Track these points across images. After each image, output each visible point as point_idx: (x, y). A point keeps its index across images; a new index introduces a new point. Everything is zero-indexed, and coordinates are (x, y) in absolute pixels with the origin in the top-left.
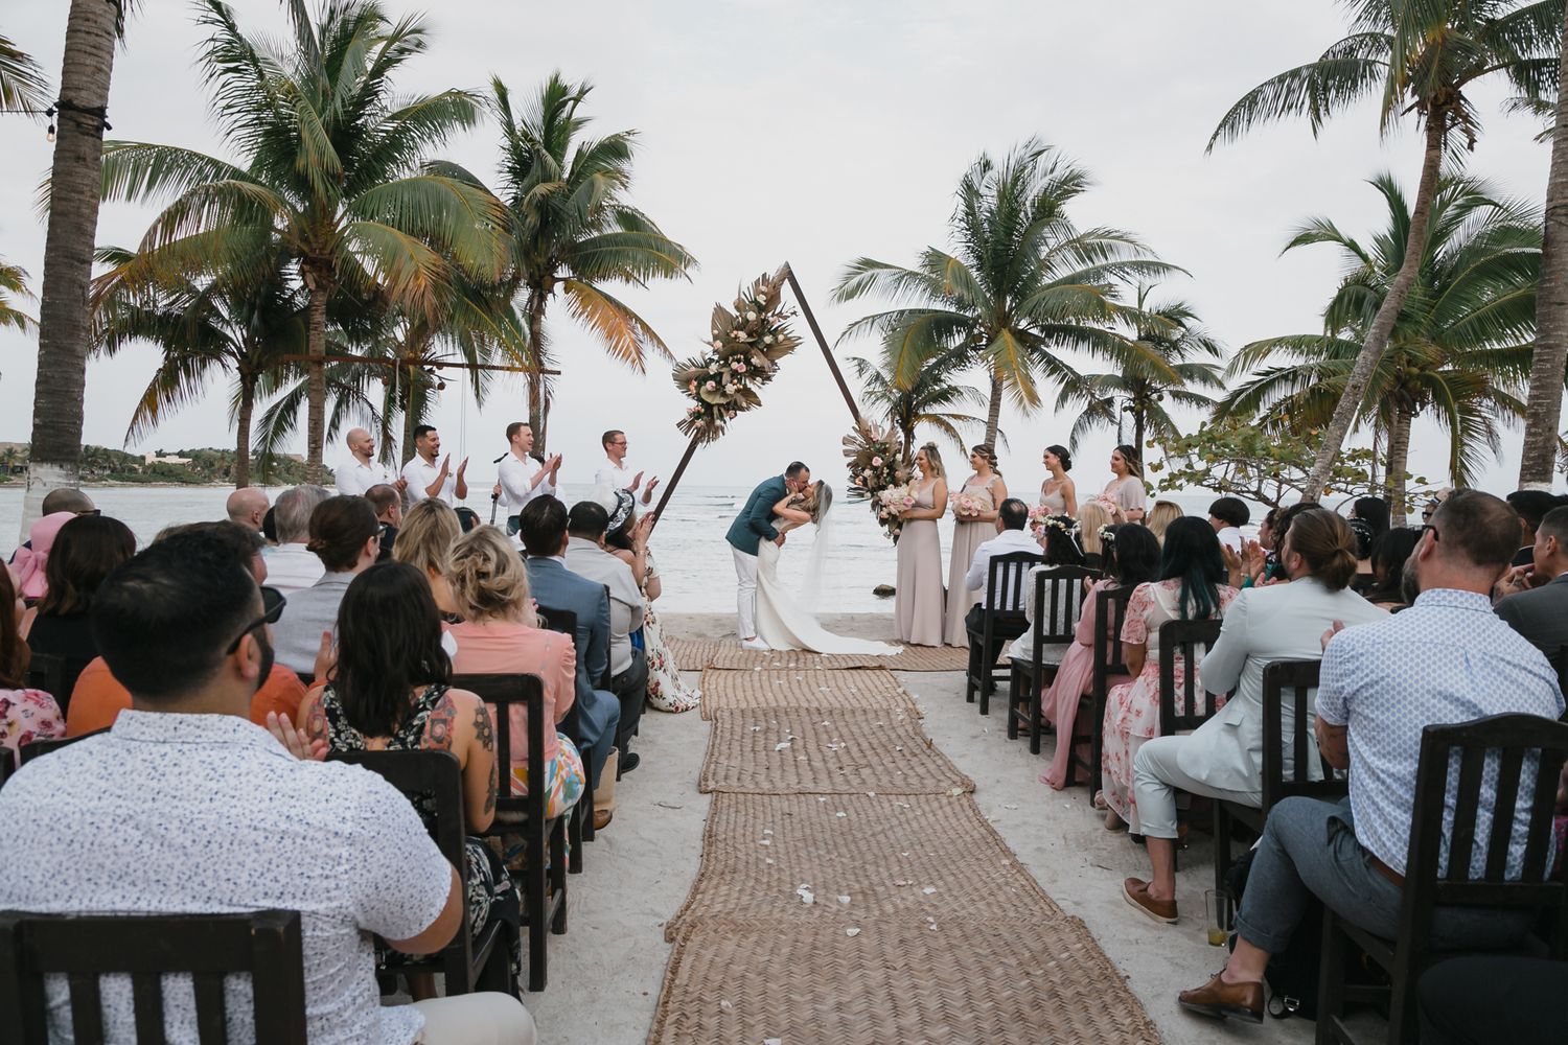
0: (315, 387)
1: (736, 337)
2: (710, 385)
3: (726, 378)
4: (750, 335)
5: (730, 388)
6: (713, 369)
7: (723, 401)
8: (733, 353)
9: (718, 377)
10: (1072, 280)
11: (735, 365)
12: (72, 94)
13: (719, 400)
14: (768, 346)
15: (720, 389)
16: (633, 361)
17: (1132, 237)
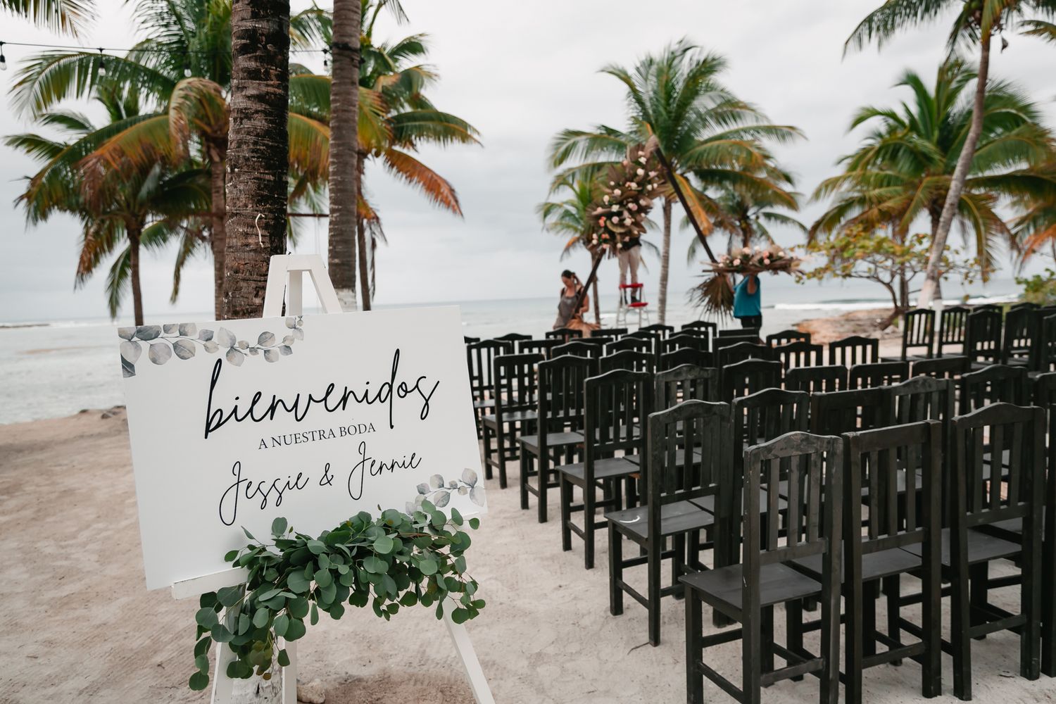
0: (219, 237)
1: (629, 186)
2: (615, 219)
3: (626, 214)
4: (638, 184)
5: (628, 222)
6: (615, 208)
7: (622, 230)
8: (628, 198)
9: (619, 214)
10: (720, 137)
11: (630, 205)
12: (347, 40)
13: (619, 230)
14: (649, 192)
15: (621, 223)
16: (453, 207)
17: (754, 107)
